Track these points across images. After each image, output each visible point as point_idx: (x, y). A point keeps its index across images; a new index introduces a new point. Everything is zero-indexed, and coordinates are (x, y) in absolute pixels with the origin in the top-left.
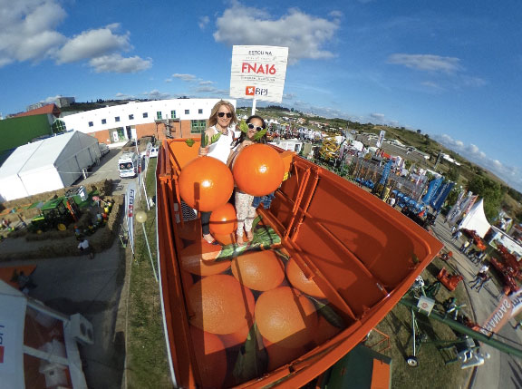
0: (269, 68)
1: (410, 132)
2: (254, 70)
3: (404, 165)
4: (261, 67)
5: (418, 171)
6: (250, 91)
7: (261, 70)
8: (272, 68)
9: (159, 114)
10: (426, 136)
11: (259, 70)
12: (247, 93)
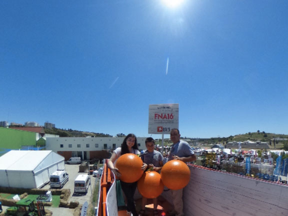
0: (170, 115)
1: (254, 133)
2: (161, 117)
3: (257, 154)
4: (165, 115)
5: (266, 154)
6: (160, 129)
7: (165, 117)
8: (171, 115)
9: (105, 146)
10: (264, 132)
11: (164, 118)
12: (158, 131)
